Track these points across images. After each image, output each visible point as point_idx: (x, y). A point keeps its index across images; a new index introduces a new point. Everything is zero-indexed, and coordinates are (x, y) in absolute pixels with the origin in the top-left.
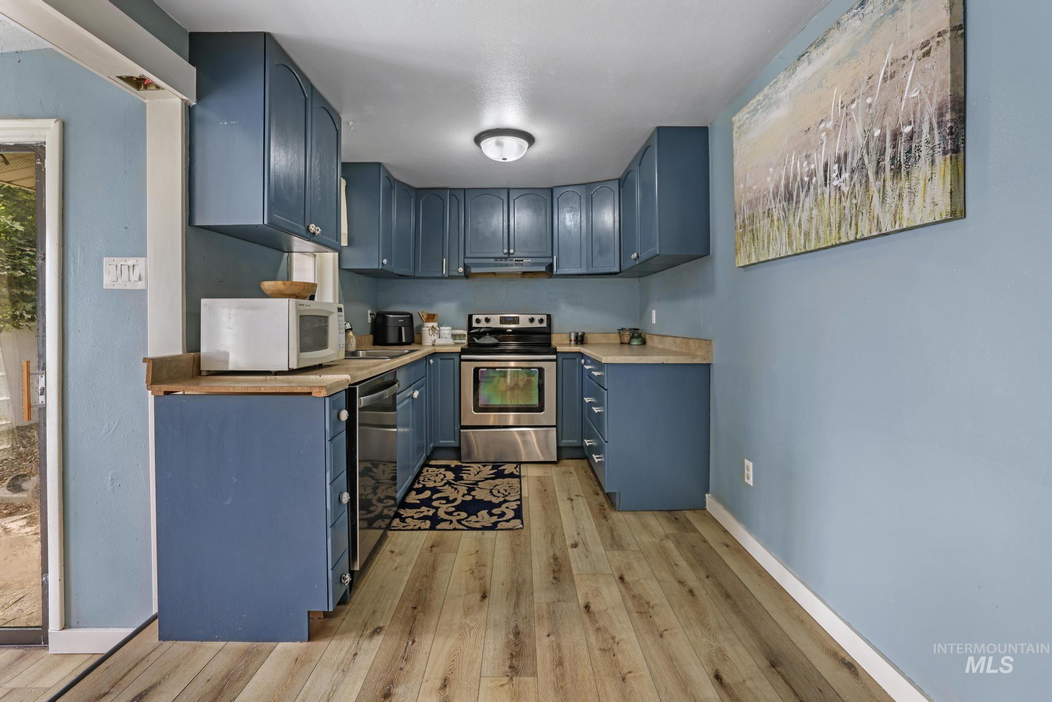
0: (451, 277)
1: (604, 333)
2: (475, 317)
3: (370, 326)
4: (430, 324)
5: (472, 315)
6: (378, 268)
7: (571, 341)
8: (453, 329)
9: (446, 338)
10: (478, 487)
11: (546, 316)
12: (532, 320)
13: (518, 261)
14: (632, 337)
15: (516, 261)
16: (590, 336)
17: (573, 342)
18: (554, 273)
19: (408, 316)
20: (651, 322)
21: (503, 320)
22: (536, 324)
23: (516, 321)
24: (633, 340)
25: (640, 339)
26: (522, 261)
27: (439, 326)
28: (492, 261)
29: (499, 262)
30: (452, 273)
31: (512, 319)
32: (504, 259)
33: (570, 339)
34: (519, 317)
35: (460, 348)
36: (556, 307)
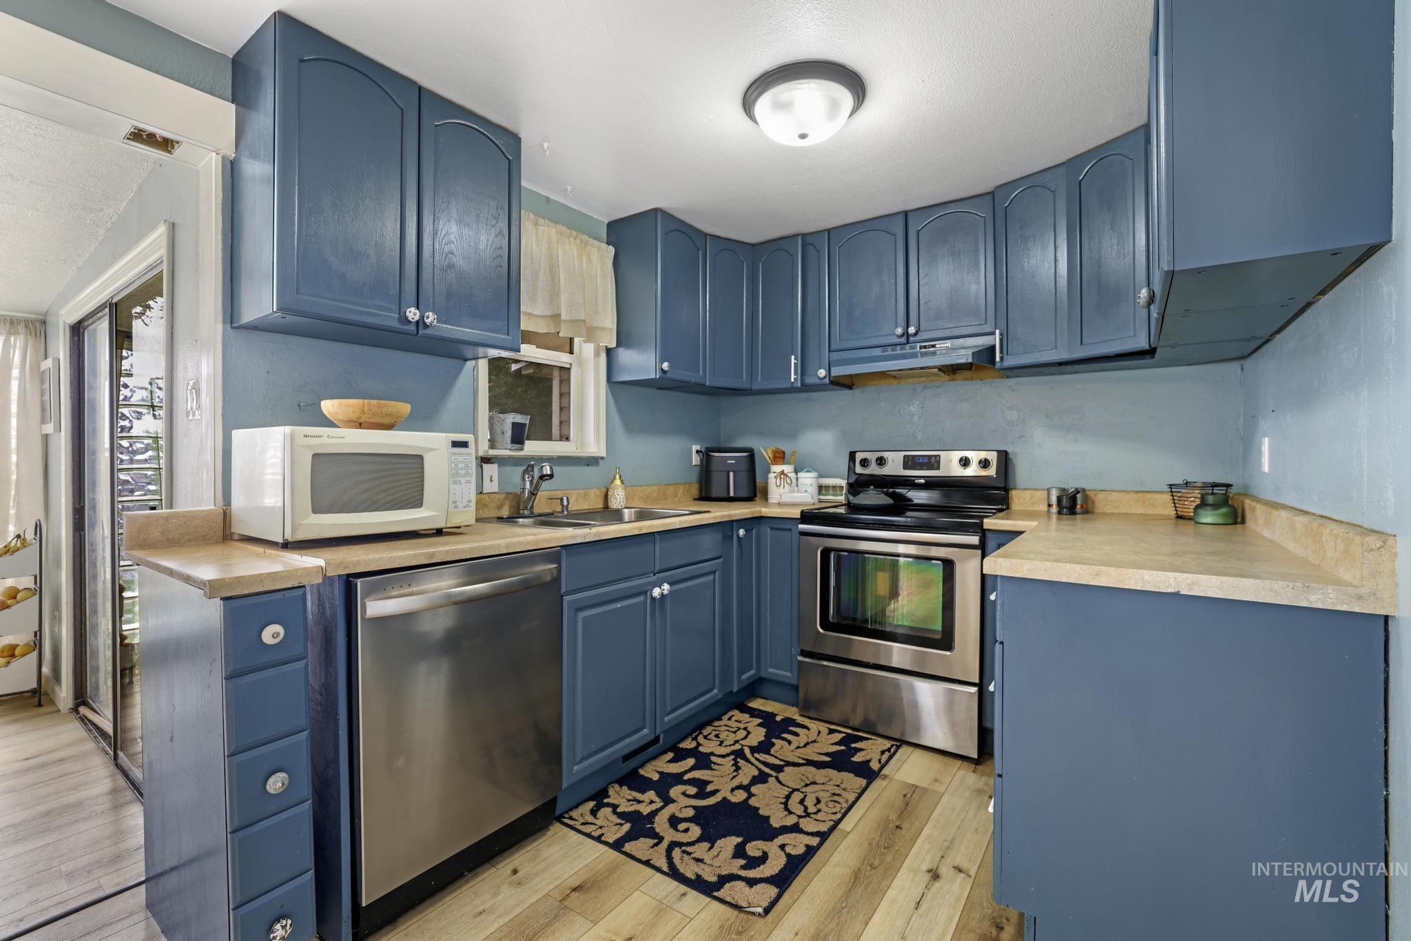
0: (806, 388)
1: (1137, 492)
2: (859, 456)
3: (697, 470)
4: (777, 468)
5: (855, 452)
6: (654, 377)
7: (1050, 505)
8: (820, 476)
9: (806, 491)
10: (777, 778)
11: (995, 453)
12: (965, 462)
13: (925, 347)
14: (1203, 504)
15: (921, 348)
16: (1101, 496)
17: (1054, 509)
18: (998, 365)
19: (745, 454)
20: (1261, 468)
21: (909, 463)
22: (972, 471)
23: (933, 463)
24: (1201, 512)
25: (1224, 510)
26: (933, 346)
27: (796, 472)
28: (878, 352)
29: (889, 352)
30: (810, 380)
31: (926, 460)
32: (899, 347)
33: (1048, 501)
34: (939, 456)
35: (799, 511)
36: (1022, 436)
